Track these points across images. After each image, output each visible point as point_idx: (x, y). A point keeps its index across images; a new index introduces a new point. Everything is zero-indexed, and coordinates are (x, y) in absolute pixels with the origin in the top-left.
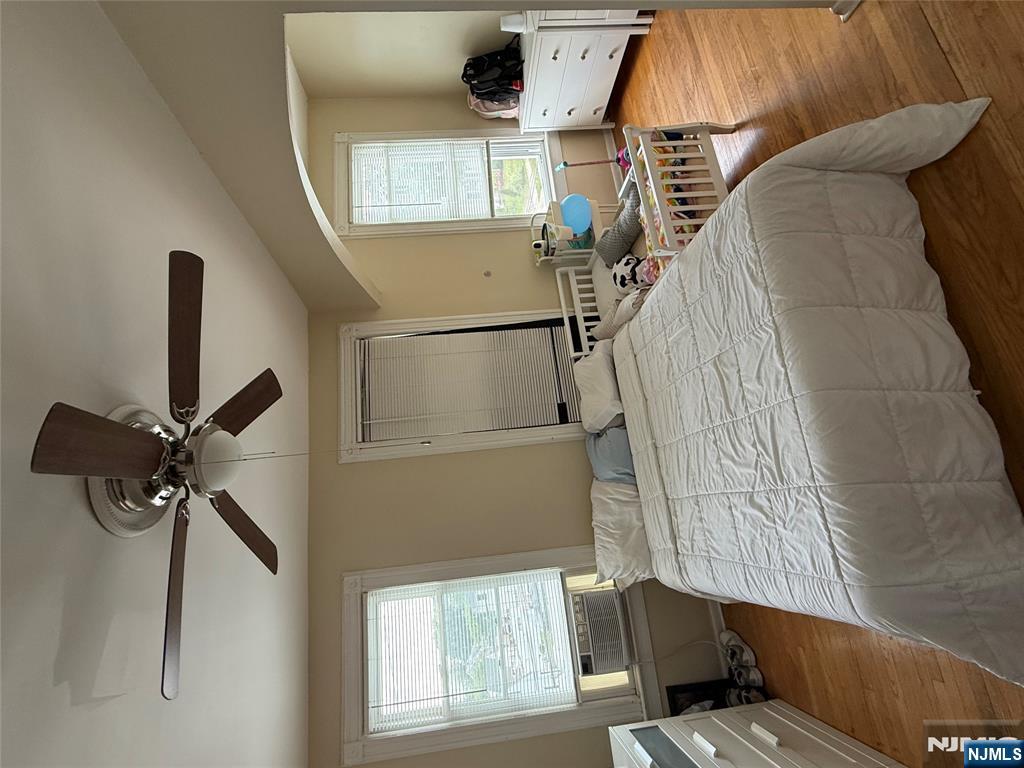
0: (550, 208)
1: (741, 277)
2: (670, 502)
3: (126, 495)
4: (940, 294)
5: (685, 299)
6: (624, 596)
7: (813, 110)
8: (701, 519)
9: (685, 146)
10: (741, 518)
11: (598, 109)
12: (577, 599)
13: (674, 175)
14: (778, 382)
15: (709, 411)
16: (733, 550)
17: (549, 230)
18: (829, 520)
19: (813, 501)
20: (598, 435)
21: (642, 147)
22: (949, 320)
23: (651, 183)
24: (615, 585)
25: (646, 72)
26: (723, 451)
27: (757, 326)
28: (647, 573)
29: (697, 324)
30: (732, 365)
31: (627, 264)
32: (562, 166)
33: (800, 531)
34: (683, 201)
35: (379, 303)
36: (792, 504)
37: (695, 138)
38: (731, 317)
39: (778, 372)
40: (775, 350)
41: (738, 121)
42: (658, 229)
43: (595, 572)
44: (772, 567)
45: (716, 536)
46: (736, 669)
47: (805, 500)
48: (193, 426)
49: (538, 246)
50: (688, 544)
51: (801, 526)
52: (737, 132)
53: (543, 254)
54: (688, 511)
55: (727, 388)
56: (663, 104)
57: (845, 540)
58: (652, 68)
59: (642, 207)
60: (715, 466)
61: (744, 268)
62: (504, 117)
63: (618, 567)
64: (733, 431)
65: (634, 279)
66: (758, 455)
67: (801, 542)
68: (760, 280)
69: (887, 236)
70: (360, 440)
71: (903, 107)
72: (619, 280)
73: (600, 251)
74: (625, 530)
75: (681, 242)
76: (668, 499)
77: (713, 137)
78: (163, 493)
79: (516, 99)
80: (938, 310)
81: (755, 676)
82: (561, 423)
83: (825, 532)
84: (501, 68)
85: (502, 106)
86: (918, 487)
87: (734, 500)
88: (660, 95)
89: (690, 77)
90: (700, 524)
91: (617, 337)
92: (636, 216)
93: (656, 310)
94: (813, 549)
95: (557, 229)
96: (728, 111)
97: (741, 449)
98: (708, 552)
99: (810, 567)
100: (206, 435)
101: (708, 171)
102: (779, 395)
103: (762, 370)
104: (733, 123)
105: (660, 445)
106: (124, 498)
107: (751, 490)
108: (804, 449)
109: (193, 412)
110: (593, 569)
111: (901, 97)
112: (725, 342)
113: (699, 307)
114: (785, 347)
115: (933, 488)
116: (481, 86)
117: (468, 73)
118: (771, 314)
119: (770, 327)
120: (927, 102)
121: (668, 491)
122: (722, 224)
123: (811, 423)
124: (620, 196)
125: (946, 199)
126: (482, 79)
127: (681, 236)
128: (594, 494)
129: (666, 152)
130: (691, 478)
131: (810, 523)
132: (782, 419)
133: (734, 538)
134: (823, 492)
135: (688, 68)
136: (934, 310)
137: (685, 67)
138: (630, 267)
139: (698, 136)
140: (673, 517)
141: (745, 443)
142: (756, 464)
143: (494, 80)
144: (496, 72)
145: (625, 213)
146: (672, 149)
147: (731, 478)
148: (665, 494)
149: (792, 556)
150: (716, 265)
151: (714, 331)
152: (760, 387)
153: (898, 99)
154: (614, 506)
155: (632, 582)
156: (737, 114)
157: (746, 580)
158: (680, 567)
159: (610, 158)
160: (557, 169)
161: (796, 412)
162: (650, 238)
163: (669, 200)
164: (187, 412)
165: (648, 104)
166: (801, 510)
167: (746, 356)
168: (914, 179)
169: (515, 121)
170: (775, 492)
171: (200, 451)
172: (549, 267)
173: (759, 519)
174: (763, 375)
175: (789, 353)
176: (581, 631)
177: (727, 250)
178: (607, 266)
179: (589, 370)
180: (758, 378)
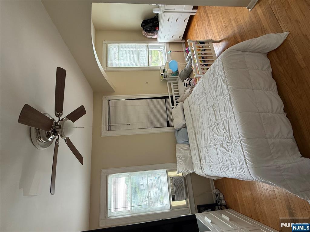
0: (166, 64)
1: (220, 81)
2: (199, 149)
3: (41, 137)
4: (276, 86)
5: (204, 89)
6: (185, 178)
7: (241, 36)
8: (208, 153)
9: (205, 46)
10: (219, 151)
11: (180, 36)
12: (171, 179)
13: (202, 54)
14: (230, 110)
15: (211, 121)
16: (217, 161)
17: (165, 70)
18: (244, 149)
19: (239, 144)
20: (178, 130)
21: (193, 46)
22: (278, 94)
23: (195, 56)
24: (182, 175)
25: (195, 26)
26: (214, 132)
27: (224, 95)
28: (192, 170)
29: (207, 96)
30: (217, 107)
31: (188, 80)
32: (170, 52)
33: (236, 153)
34: (204, 61)
35: (115, 90)
36: (233, 146)
37: (208, 44)
38: (217, 93)
39: (230, 108)
40: (229, 102)
41: (221, 39)
42: (197, 69)
43: (177, 171)
44: (228, 165)
45: (212, 158)
46: (218, 200)
47: (237, 144)
48: (61, 118)
49: (162, 75)
50: (204, 161)
51: (236, 152)
52: (220, 43)
53: (163, 77)
54: (204, 151)
55: (216, 114)
56: (199, 35)
57: (248, 154)
58: (196, 24)
59: (192, 63)
60: (212, 137)
61: (221, 78)
62: (153, 37)
63: (183, 169)
64: (217, 126)
65: (190, 84)
66: (224, 132)
67: (236, 156)
68: (225, 82)
69: (261, 70)
70: (108, 130)
71: (266, 34)
72: (185, 85)
73: (180, 77)
74: (186, 158)
75: (204, 73)
76: (198, 148)
77: (213, 44)
78: (52, 137)
79: (156, 32)
80: (275, 91)
81: (223, 202)
82: (167, 127)
83: (242, 153)
84: (152, 23)
85: (152, 34)
86: (269, 139)
87: (217, 146)
88: (198, 32)
89: (207, 27)
90: (207, 154)
91: (184, 102)
92: (191, 66)
93: (196, 92)
94: (239, 158)
95: (168, 70)
96: (218, 37)
97: (220, 131)
98: (210, 162)
99: (238, 164)
100: (65, 121)
101: (211, 53)
102: (230, 114)
103: (226, 107)
104: (219, 40)
105: (196, 132)
106: (41, 138)
107: (222, 143)
108: (237, 129)
109: (61, 114)
110: (176, 170)
111: (265, 32)
112: (215, 100)
113: (208, 91)
114: (232, 100)
115: (273, 140)
116: (147, 28)
117: (143, 24)
118: (228, 91)
119: (228, 95)
120: (272, 33)
121: (198, 146)
122: (215, 66)
123: (239, 122)
124: (186, 60)
125: (278, 60)
126: (146, 26)
127: (203, 71)
128: (177, 147)
129: (199, 47)
130: (205, 141)
131: (238, 151)
132: (231, 121)
133: (217, 158)
134: (242, 141)
135: (207, 25)
136: (274, 91)
137: (206, 24)
138: (189, 81)
139: (209, 43)
140: (200, 153)
141: (220, 129)
142: (224, 135)
143: (150, 27)
144: (151, 24)
145: (187, 66)
146: (201, 47)
147: (216, 140)
148: (198, 147)
149: (233, 161)
150: (213, 78)
151: (212, 97)
152: (225, 113)
153: (264, 32)
154: (183, 151)
155: (188, 174)
156: (220, 37)
157: (221, 170)
158: (202, 168)
159: (184, 50)
160: (168, 53)
161: (235, 119)
162: (195, 72)
163: (200, 61)
164: (60, 114)
165: (195, 35)
166: (236, 147)
167: (221, 104)
168: (269, 55)
169: (156, 39)
170: (229, 143)
171: (63, 125)
172: (165, 81)
173: (224, 151)
174: (226, 109)
175: (233, 102)
176: (172, 188)
177: (216, 74)
178: (182, 81)
179: (176, 111)
180: (225, 110)
